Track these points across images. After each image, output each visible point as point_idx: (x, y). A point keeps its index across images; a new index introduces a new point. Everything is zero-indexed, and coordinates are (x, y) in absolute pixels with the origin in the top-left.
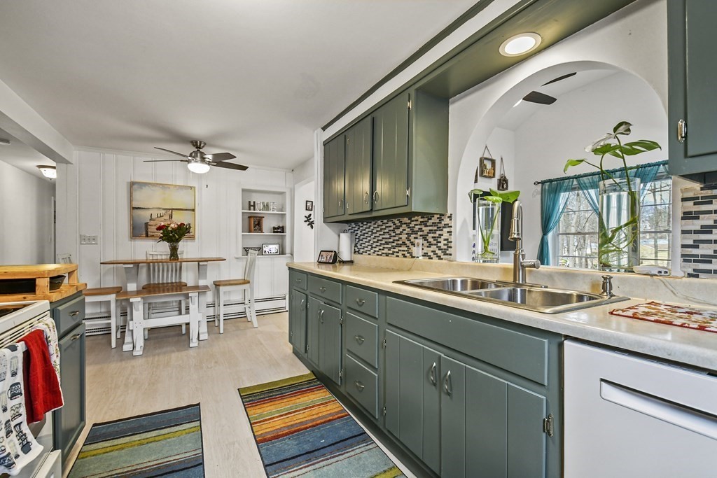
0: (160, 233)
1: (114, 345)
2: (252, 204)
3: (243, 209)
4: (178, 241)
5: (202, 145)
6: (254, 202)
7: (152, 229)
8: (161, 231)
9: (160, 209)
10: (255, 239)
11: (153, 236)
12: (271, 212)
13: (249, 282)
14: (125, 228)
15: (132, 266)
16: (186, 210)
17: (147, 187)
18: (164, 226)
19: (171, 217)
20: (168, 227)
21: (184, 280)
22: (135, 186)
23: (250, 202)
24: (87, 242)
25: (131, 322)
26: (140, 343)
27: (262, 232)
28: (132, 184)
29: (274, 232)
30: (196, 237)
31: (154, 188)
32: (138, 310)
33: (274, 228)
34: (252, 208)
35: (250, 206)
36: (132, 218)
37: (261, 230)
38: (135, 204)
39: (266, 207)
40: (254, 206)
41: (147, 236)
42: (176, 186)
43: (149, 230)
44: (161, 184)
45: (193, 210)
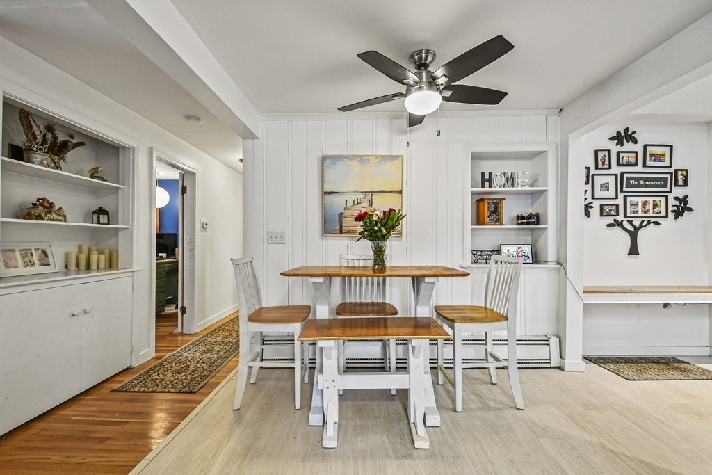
0: (359, 227)
1: (298, 405)
2: (487, 177)
3: (472, 187)
4: (384, 238)
5: (430, 59)
6: (490, 174)
7: (349, 222)
8: (362, 223)
9: (356, 192)
10: (489, 236)
11: (348, 232)
12: (520, 188)
13: (506, 318)
14: (315, 222)
15: (321, 280)
16: (391, 192)
17: (341, 162)
18: (366, 213)
19: (371, 203)
20: (372, 215)
21: (388, 301)
22: (328, 162)
23: (483, 174)
24: (275, 241)
25: (320, 377)
26: (333, 416)
27: (501, 224)
28: (324, 158)
29: (518, 224)
30: (404, 233)
31: (349, 162)
32: (330, 358)
33: (518, 218)
34: (487, 183)
35: (483, 180)
36: (324, 208)
37: (499, 221)
38: (328, 188)
39: (511, 180)
40: (490, 180)
41: (341, 232)
42: (377, 157)
43: (344, 224)
44: (358, 156)
45: (400, 192)
